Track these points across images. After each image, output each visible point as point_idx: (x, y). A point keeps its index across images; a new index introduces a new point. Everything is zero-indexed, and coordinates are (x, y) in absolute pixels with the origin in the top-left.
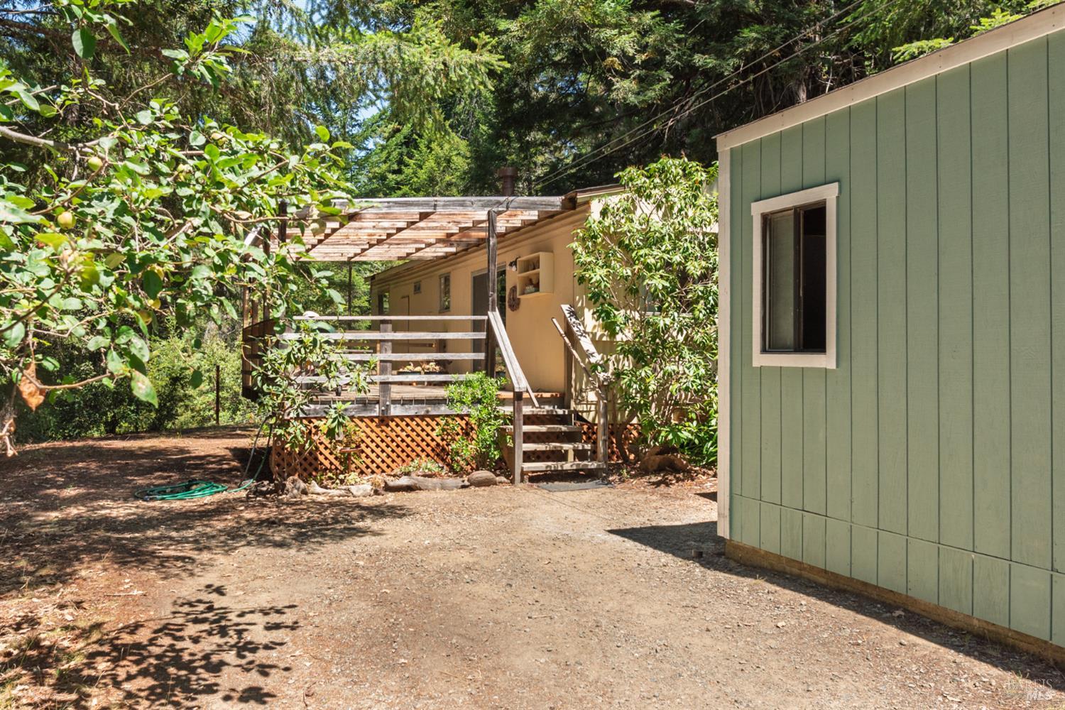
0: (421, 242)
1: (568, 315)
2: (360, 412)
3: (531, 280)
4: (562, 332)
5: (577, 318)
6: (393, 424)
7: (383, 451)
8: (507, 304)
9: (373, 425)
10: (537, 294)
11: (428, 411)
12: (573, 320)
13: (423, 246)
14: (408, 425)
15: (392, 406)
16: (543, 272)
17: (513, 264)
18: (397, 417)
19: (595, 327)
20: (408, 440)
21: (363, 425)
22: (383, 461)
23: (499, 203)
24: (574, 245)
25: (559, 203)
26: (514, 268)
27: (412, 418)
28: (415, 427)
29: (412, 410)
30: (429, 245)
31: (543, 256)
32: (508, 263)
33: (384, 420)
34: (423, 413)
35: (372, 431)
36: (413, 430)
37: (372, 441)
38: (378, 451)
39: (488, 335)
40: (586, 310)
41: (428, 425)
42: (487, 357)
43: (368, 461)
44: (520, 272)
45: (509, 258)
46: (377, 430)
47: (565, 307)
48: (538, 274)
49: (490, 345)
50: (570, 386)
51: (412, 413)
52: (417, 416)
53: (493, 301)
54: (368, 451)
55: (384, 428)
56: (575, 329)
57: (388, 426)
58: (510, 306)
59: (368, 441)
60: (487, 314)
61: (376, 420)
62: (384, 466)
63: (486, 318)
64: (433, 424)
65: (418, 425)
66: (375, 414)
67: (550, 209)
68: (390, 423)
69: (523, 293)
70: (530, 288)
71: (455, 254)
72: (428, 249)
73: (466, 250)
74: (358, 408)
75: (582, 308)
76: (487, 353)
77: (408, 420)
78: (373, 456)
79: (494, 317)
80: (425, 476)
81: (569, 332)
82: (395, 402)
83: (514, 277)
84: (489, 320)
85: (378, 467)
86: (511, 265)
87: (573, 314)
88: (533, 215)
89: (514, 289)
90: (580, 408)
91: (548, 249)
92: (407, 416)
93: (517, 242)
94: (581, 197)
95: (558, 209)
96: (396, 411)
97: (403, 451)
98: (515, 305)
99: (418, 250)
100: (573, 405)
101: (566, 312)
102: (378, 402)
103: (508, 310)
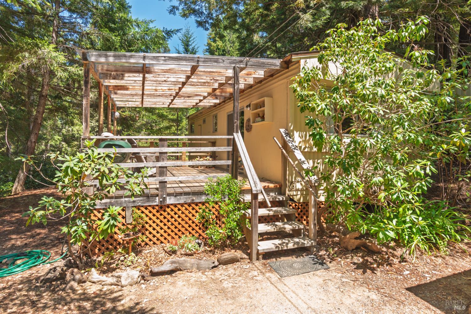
0: (200, 95)
1: (284, 135)
2: (144, 203)
3: (259, 114)
4: (281, 146)
5: (290, 138)
6: (168, 210)
7: (161, 229)
8: (245, 128)
9: (154, 211)
10: (263, 122)
11: (193, 200)
12: (288, 138)
13: (202, 98)
14: (179, 210)
15: (168, 198)
16: (267, 109)
17: (249, 106)
18: (172, 204)
19: (300, 142)
20: (180, 220)
21: (147, 212)
22: (162, 235)
23: (241, 61)
24: (295, 85)
25: (278, 64)
26: (249, 109)
27: (182, 205)
28: (184, 211)
29: (182, 200)
30: (205, 98)
31: (266, 100)
32: (245, 106)
33: (162, 207)
34: (189, 201)
35: (154, 215)
36: (183, 213)
37: (154, 222)
38: (158, 228)
39: (233, 149)
40: (295, 132)
41: (193, 209)
42: (233, 163)
43: (151, 236)
44: (253, 110)
45: (246, 103)
46: (158, 215)
47: (282, 130)
48: (264, 111)
49: (234, 155)
50: (285, 179)
51: (182, 201)
52: (186, 204)
53: (237, 126)
54: (151, 229)
55: (162, 212)
56: (290, 144)
57: (165, 211)
58: (246, 129)
59: (151, 222)
60: (233, 135)
61: (157, 208)
62: (162, 239)
63: (232, 137)
64: (197, 208)
65: (186, 209)
66: (155, 204)
67: (273, 67)
68: (167, 209)
69: (254, 122)
70: (259, 119)
71: (219, 104)
72: (205, 101)
73: (224, 102)
74: (143, 200)
75: (293, 131)
76: (233, 160)
77: (179, 206)
78: (154, 232)
79: (238, 137)
80: (187, 255)
81: (285, 145)
82: (169, 195)
83: (249, 113)
84: (234, 139)
85: (158, 239)
86: (247, 107)
87: (287, 134)
88: (260, 74)
89: (249, 120)
90: (291, 193)
91: (270, 96)
92: (179, 204)
93: (250, 95)
94: (294, 58)
95: (278, 68)
96: (170, 201)
97: (176, 227)
98: (249, 129)
99: (201, 101)
100: (287, 192)
101: (283, 134)
102: (157, 195)
103: (245, 131)
